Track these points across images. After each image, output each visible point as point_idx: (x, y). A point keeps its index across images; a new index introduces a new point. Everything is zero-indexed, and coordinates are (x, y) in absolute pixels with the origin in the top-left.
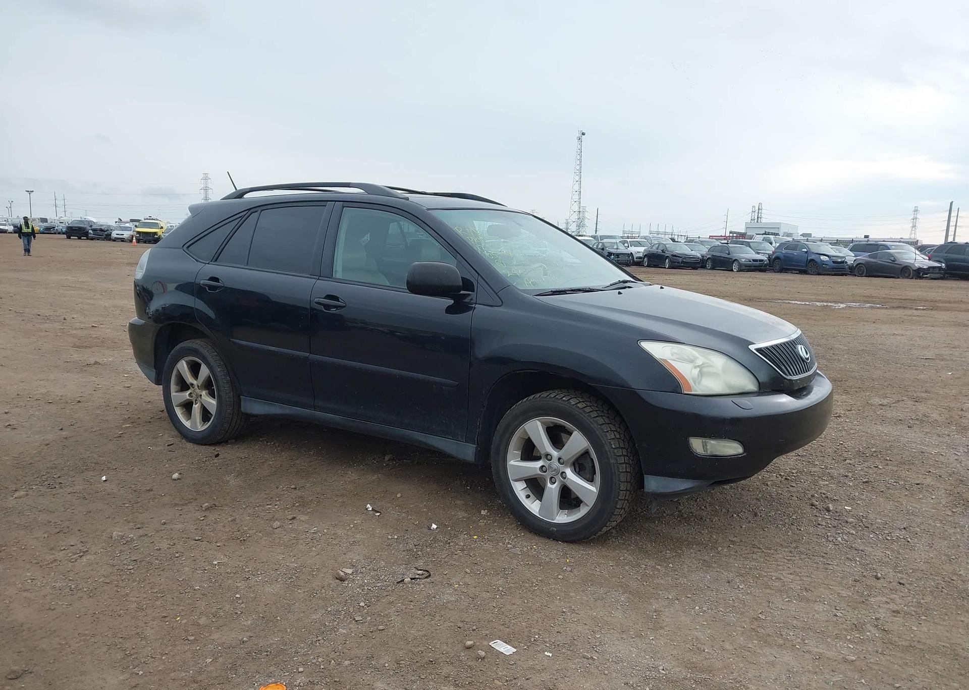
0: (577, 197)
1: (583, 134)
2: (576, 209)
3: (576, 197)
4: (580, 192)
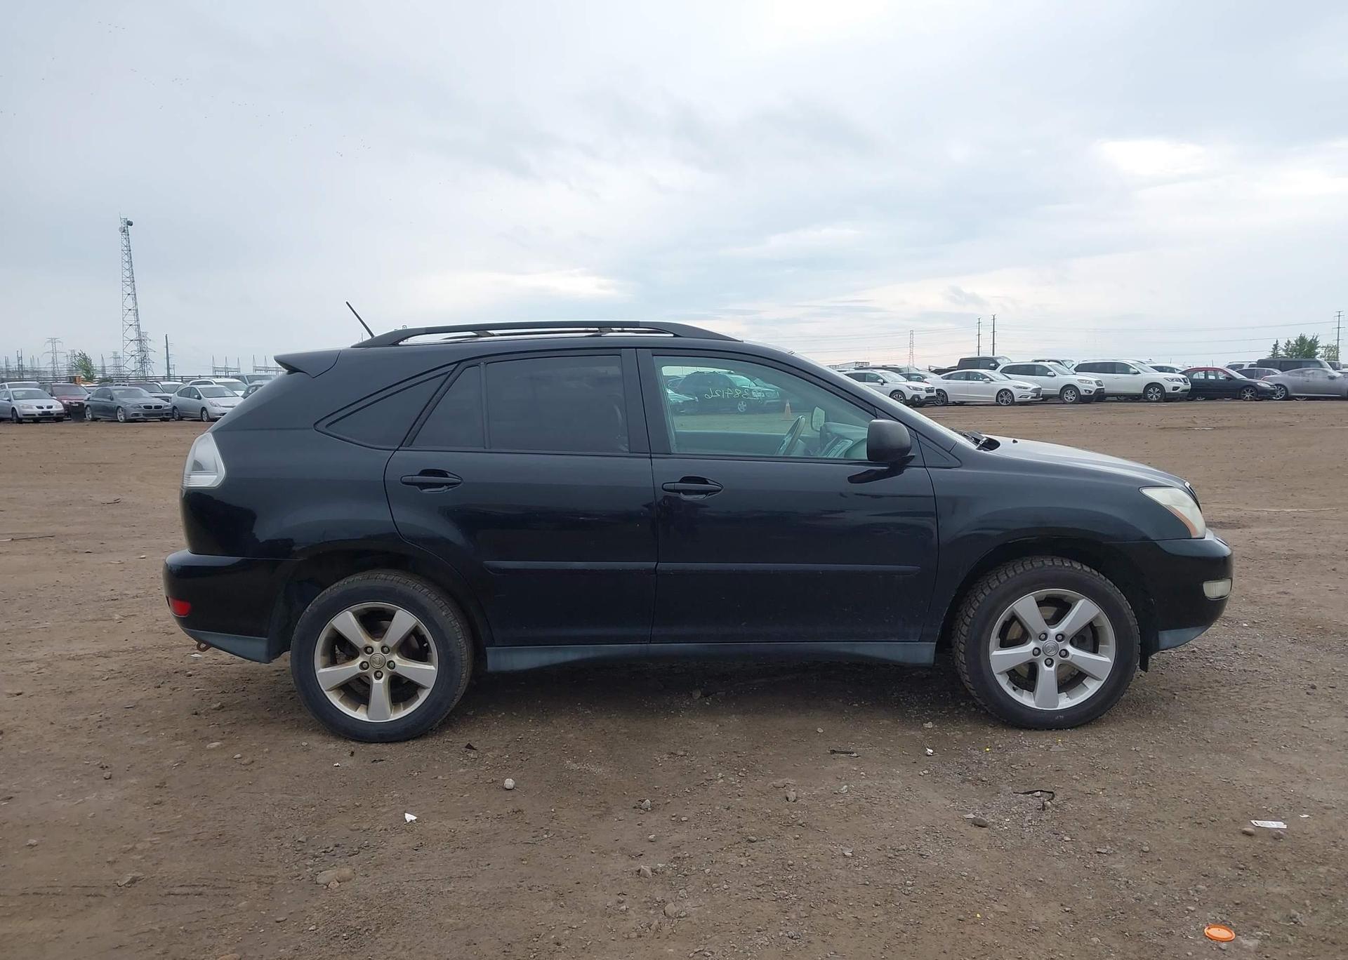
0: (133, 318)
1: (130, 224)
2: (134, 336)
3: (131, 318)
4: (137, 310)
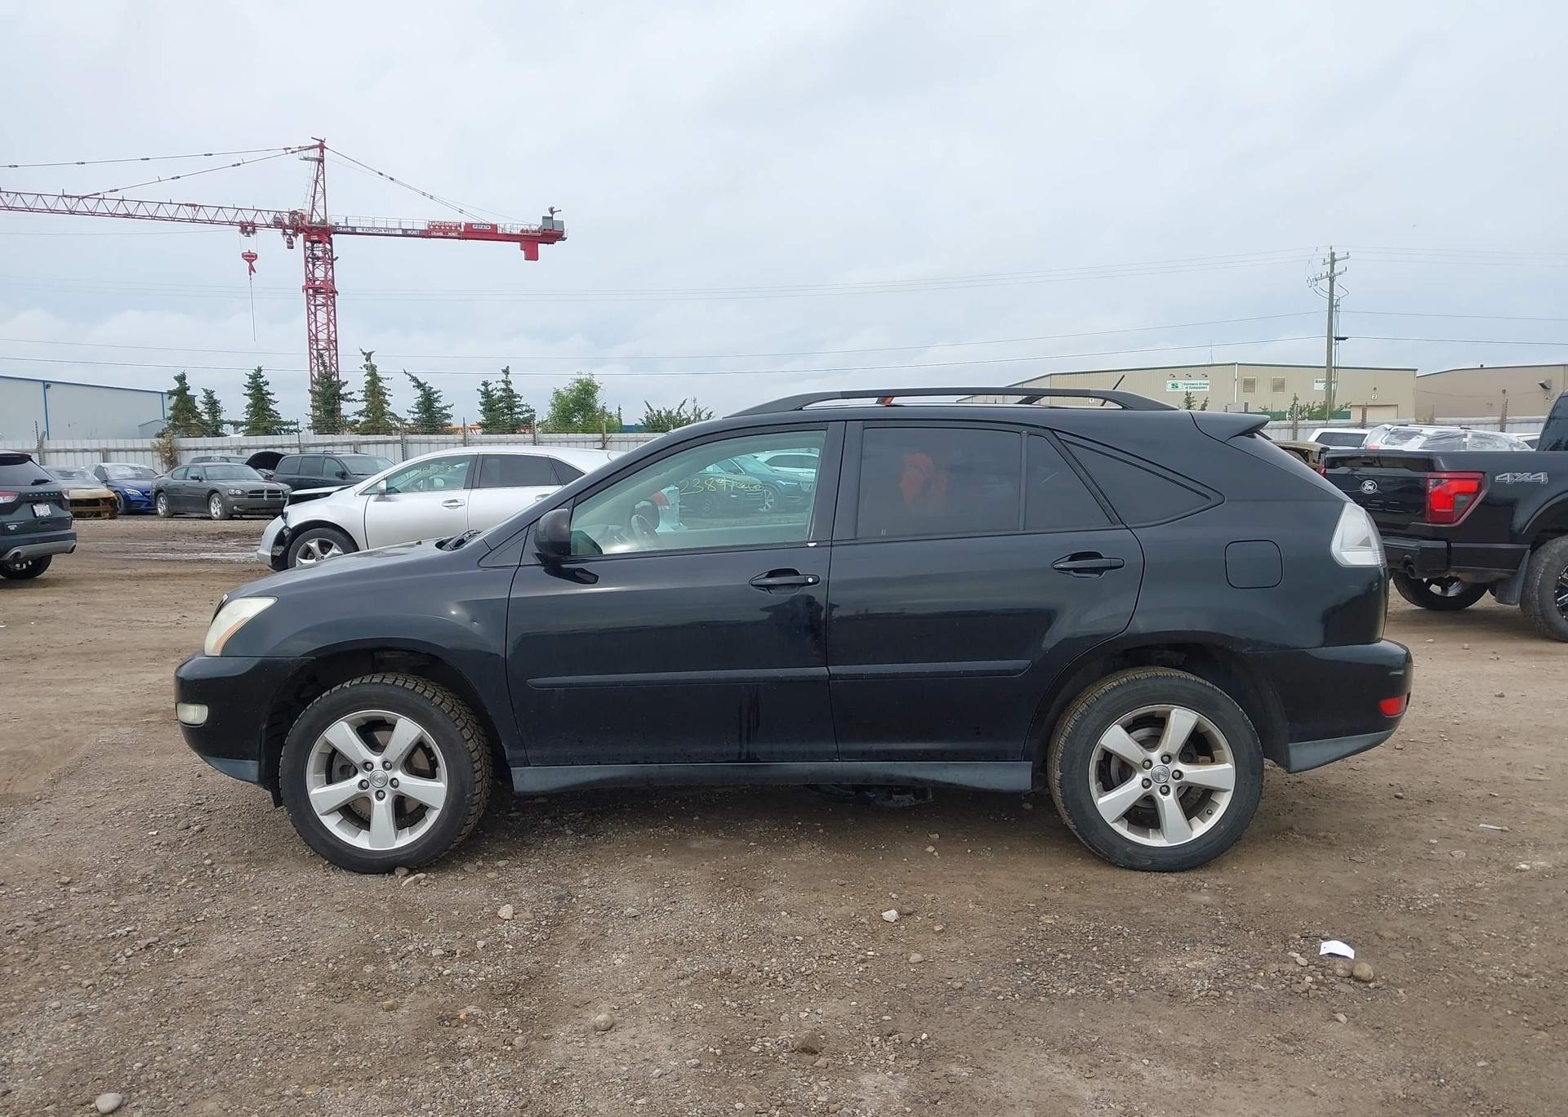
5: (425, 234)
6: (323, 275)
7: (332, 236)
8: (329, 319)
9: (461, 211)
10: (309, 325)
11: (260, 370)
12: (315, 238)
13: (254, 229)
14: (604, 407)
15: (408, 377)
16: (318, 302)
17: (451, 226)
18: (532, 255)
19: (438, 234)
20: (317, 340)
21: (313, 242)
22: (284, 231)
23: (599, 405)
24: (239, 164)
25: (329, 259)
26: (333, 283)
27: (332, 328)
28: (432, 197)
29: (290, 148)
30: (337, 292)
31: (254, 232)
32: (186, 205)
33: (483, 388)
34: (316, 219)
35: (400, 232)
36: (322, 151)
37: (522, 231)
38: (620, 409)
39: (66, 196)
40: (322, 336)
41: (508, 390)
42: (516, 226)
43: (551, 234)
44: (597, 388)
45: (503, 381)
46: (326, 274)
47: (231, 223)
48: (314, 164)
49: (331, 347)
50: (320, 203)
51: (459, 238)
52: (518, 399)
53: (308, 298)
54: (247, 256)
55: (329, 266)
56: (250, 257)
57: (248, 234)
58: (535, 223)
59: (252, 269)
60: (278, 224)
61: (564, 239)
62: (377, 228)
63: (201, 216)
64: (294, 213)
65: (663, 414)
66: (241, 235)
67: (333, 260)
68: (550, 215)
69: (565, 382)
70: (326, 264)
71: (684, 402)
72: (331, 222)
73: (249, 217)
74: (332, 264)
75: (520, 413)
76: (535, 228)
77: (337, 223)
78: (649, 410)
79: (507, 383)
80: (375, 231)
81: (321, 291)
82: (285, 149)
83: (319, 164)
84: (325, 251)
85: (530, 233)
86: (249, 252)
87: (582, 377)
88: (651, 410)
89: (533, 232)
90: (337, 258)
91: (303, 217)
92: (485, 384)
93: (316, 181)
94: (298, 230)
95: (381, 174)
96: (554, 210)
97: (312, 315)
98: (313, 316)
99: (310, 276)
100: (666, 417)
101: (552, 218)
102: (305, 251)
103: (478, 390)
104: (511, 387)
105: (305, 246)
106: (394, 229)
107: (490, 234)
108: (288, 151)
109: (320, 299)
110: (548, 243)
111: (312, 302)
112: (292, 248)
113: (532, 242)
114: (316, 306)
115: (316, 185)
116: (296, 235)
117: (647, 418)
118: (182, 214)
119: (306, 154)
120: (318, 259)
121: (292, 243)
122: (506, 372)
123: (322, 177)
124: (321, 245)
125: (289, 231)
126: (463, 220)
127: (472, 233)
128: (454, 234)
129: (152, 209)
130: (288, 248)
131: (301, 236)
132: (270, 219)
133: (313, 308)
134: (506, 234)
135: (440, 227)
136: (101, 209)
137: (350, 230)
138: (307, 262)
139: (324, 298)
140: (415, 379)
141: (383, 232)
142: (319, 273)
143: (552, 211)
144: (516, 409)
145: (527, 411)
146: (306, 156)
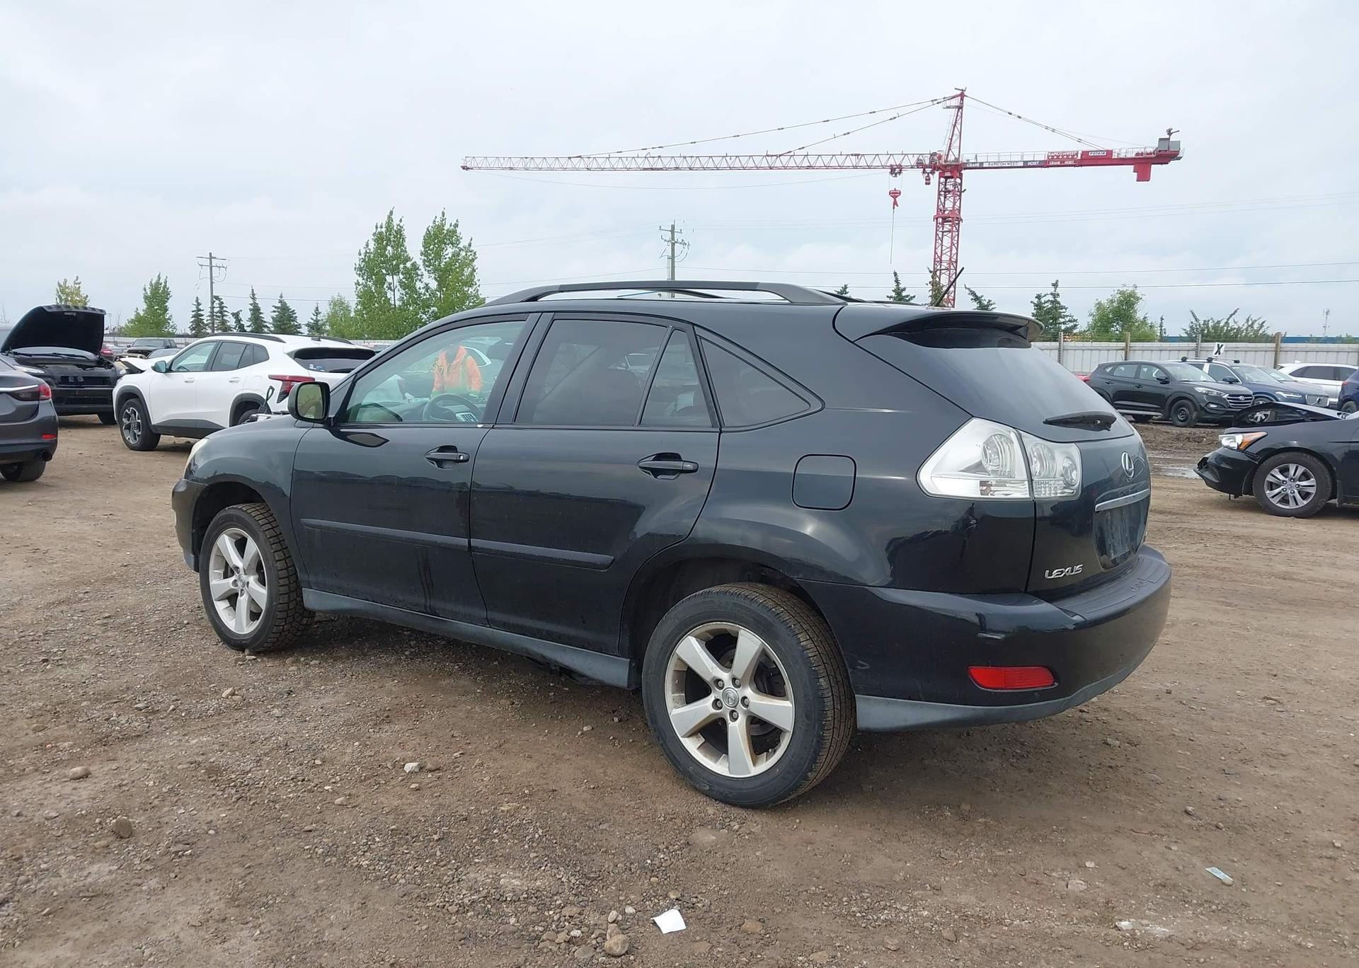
5: (1044, 164)
6: (951, 205)
7: (963, 172)
8: (952, 243)
9: (1079, 141)
10: (936, 249)
11: (846, 287)
12: (948, 174)
13: (901, 171)
14: (1145, 318)
15: (968, 291)
16: (945, 229)
17: (1069, 155)
18: (1143, 176)
19: (1056, 163)
20: (941, 261)
21: (947, 178)
22: (924, 170)
23: (1140, 315)
24: (895, 118)
25: (958, 191)
26: (959, 213)
27: (954, 251)
28: (1053, 130)
29: (936, 100)
30: (962, 220)
31: (900, 173)
32: (852, 155)
33: (1036, 301)
34: (951, 158)
35: (1022, 164)
36: (962, 99)
37: (1137, 154)
38: (1162, 319)
39: (768, 156)
40: (945, 258)
41: (1054, 302)
42: (1131, 150)
43: (1166, 155)
44: (1138, 299)
45: (1052, 294)
46: (954, 203)
47: (884, 167)
48: (954, 111)
49: (952, 267)
50: (955, 144)
51: (1075, 166)
52: (1064, 310)
53: (937, 226)
54: (893, 193)
55: (958, 197)
56: (895, 194)
57: (896, 175)
58: (1150, 145)
59: (895, 203)
60: (920, 164)
61: (1180, 158)
62: (1002, 162)
63: (862, 163)
64: (933, 155)
65: (1211, 324)
66: (891, 176)
67: (961, 192)
68: (1168, 136)
69: (1107, 295)
70: (954, 196)
71: (1236, 312)
72: (963, 159)
73: (896, 160)
74: (960, 196)
75: (1064, 323)
76: (1149, 150)
77: (968, 160)
78: (1194, 320)
79: (1055, 295)
80: (999, 165)
81: (948, 220)
82: (932, 101)
83: (958, 110)
84: (955, 185)
85: (1144, 156)
86: (895, 190)
87: (1125, 289)
88: (1196, 320)
89: (1148, 154)
90: (965, 190)
91: (940, 157)
92: (1039, 297)
93: (955, 126)
94: (935, 168)
95: (1011, 114)
96: (1172, 131)
97: (939, 239)
98: (940, 242)
99: (941, 206)
100: (1214, 327)
101: (1169, 139)
102: (939, 186)
103: (1031, 302)
104: (1058, 299)
105: (939, 182)
106: (1017, 162)
107: (1106, 159)
108: (935, 102)
109: (947, 227)
110: (1162, 164)
111: (941, 229)
112: (929, 184)
113: (1143, 165)
114: (943, 232)
115: (954, 127)
116: (932, 173)
117: (1191, 327)
118: (848, 163)
119: (948, 103)
120: (949, 192)
121: (929, 179)
122: (1055, 285)
123: (960, 121)
124: (952, 180)
125: (928, 170)
126: (1081, 148)
127: (1088, 160)
128: (1070, 163)
129: (826, 160)
130: (926, 184)
131: (937, 173)
132: (913, 161)
133: (940, 234)
134: (1121, 159)
135: (1058, 156)
136: (792, 164)
137: (978, 165)
138: (939, 195)
139: (950, 225)
140: (973, 293)
141: (1007, 165)
142: (949, 205)
143: (1170, 132)
144: (1060, 319)
145: (1070, 321)
146: (948, 105)
